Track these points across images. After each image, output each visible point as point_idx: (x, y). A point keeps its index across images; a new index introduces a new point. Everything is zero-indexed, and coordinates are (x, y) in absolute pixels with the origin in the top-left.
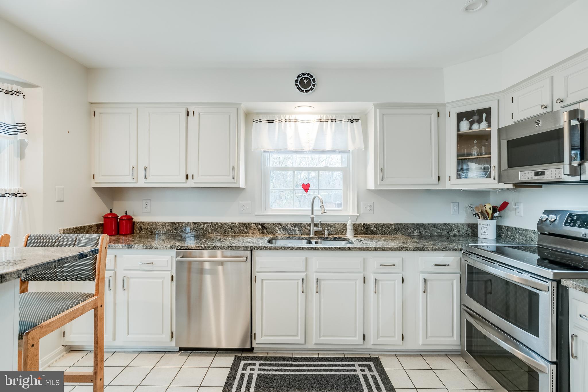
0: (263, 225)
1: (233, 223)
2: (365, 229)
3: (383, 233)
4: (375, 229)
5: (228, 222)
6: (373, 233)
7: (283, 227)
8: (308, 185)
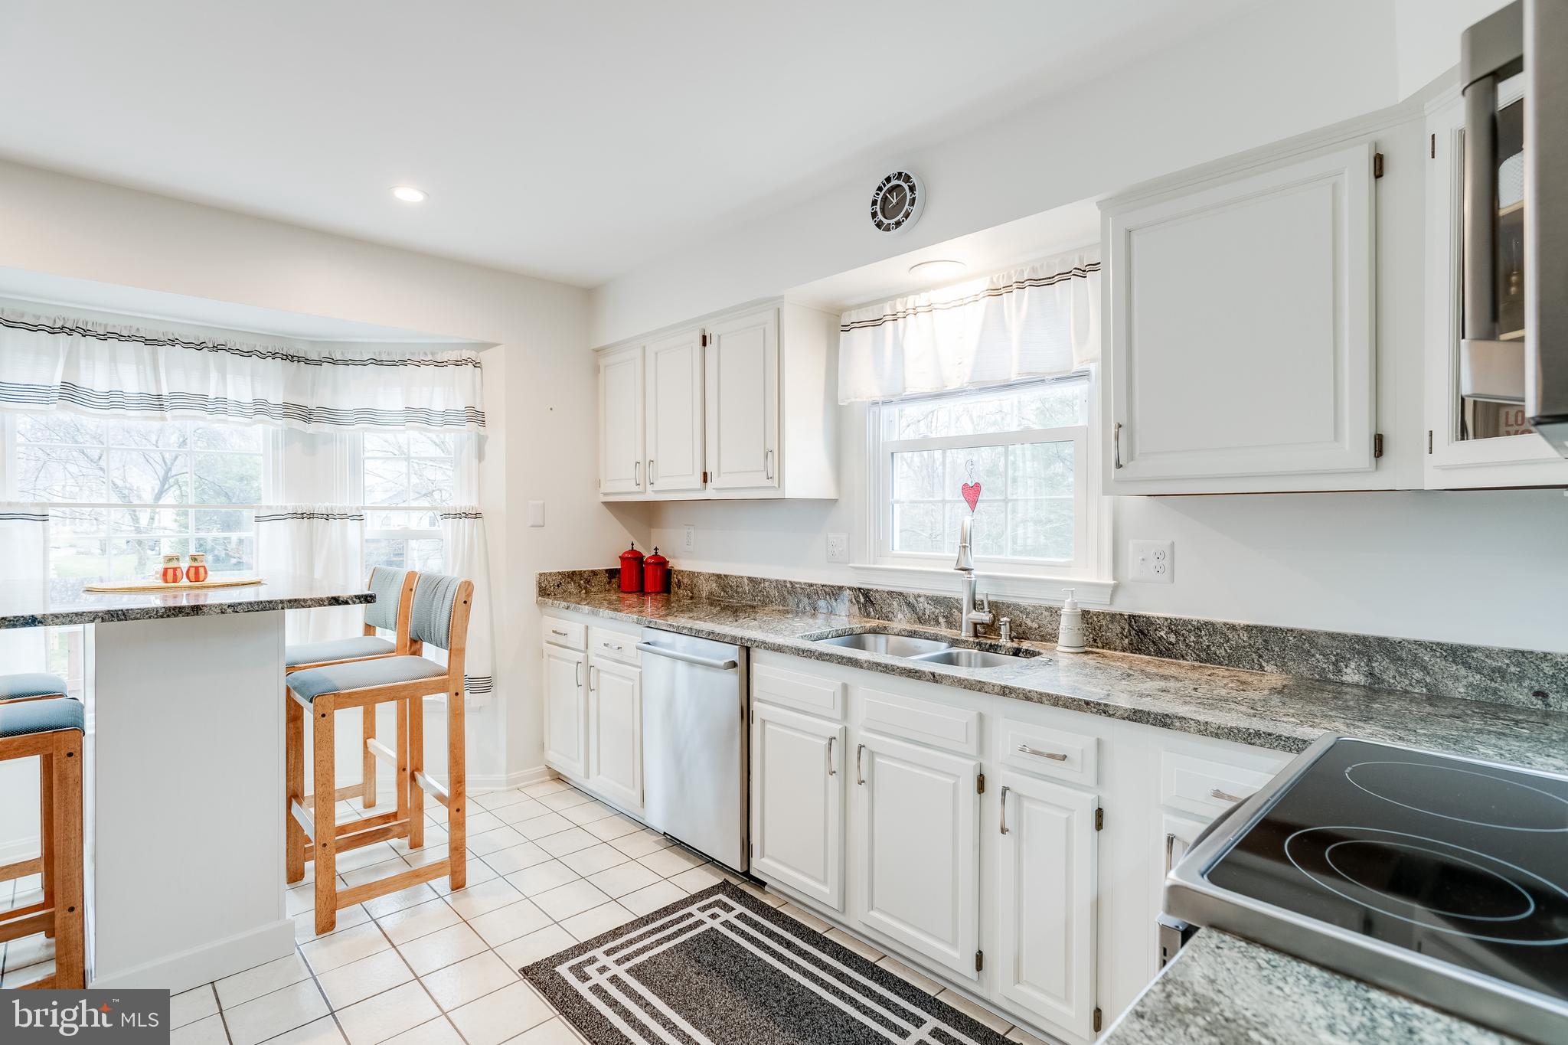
0: (866, 593)
1: (811, 585)
2: (1133, 633)
3: (1203, 655)
4: (1172, 638)
5: (803, 581)
6: (1165, 651)
7: (909, 604)
8: (977, 488)
